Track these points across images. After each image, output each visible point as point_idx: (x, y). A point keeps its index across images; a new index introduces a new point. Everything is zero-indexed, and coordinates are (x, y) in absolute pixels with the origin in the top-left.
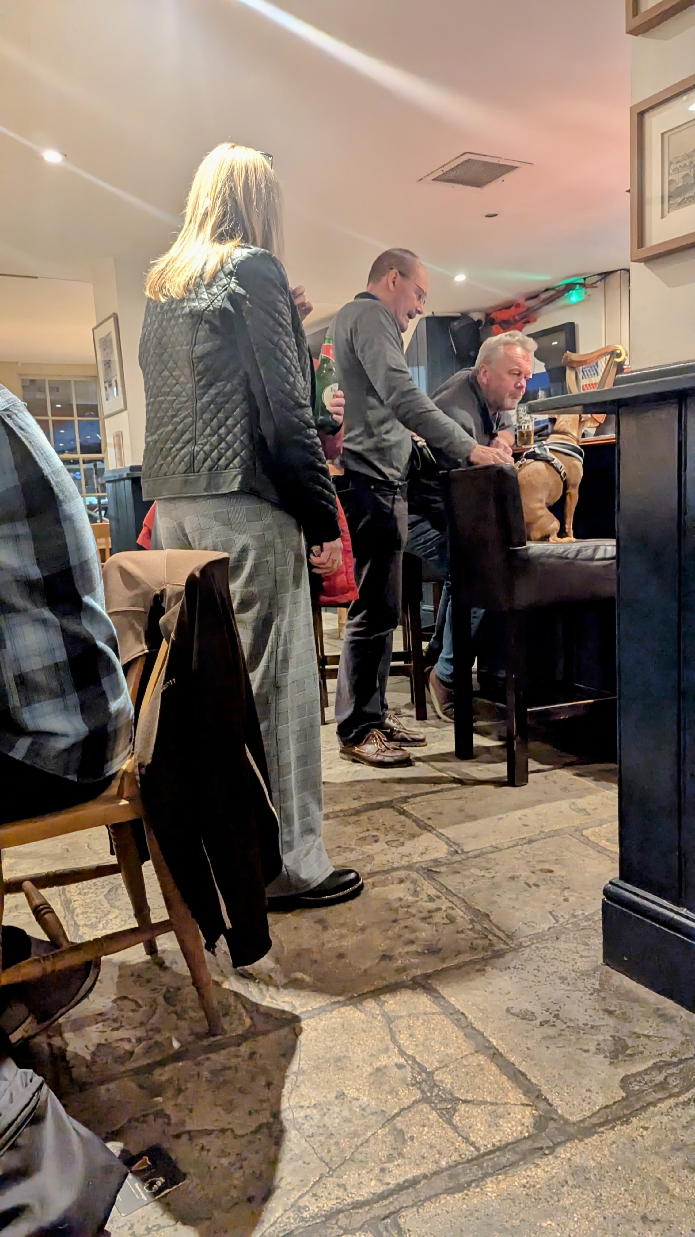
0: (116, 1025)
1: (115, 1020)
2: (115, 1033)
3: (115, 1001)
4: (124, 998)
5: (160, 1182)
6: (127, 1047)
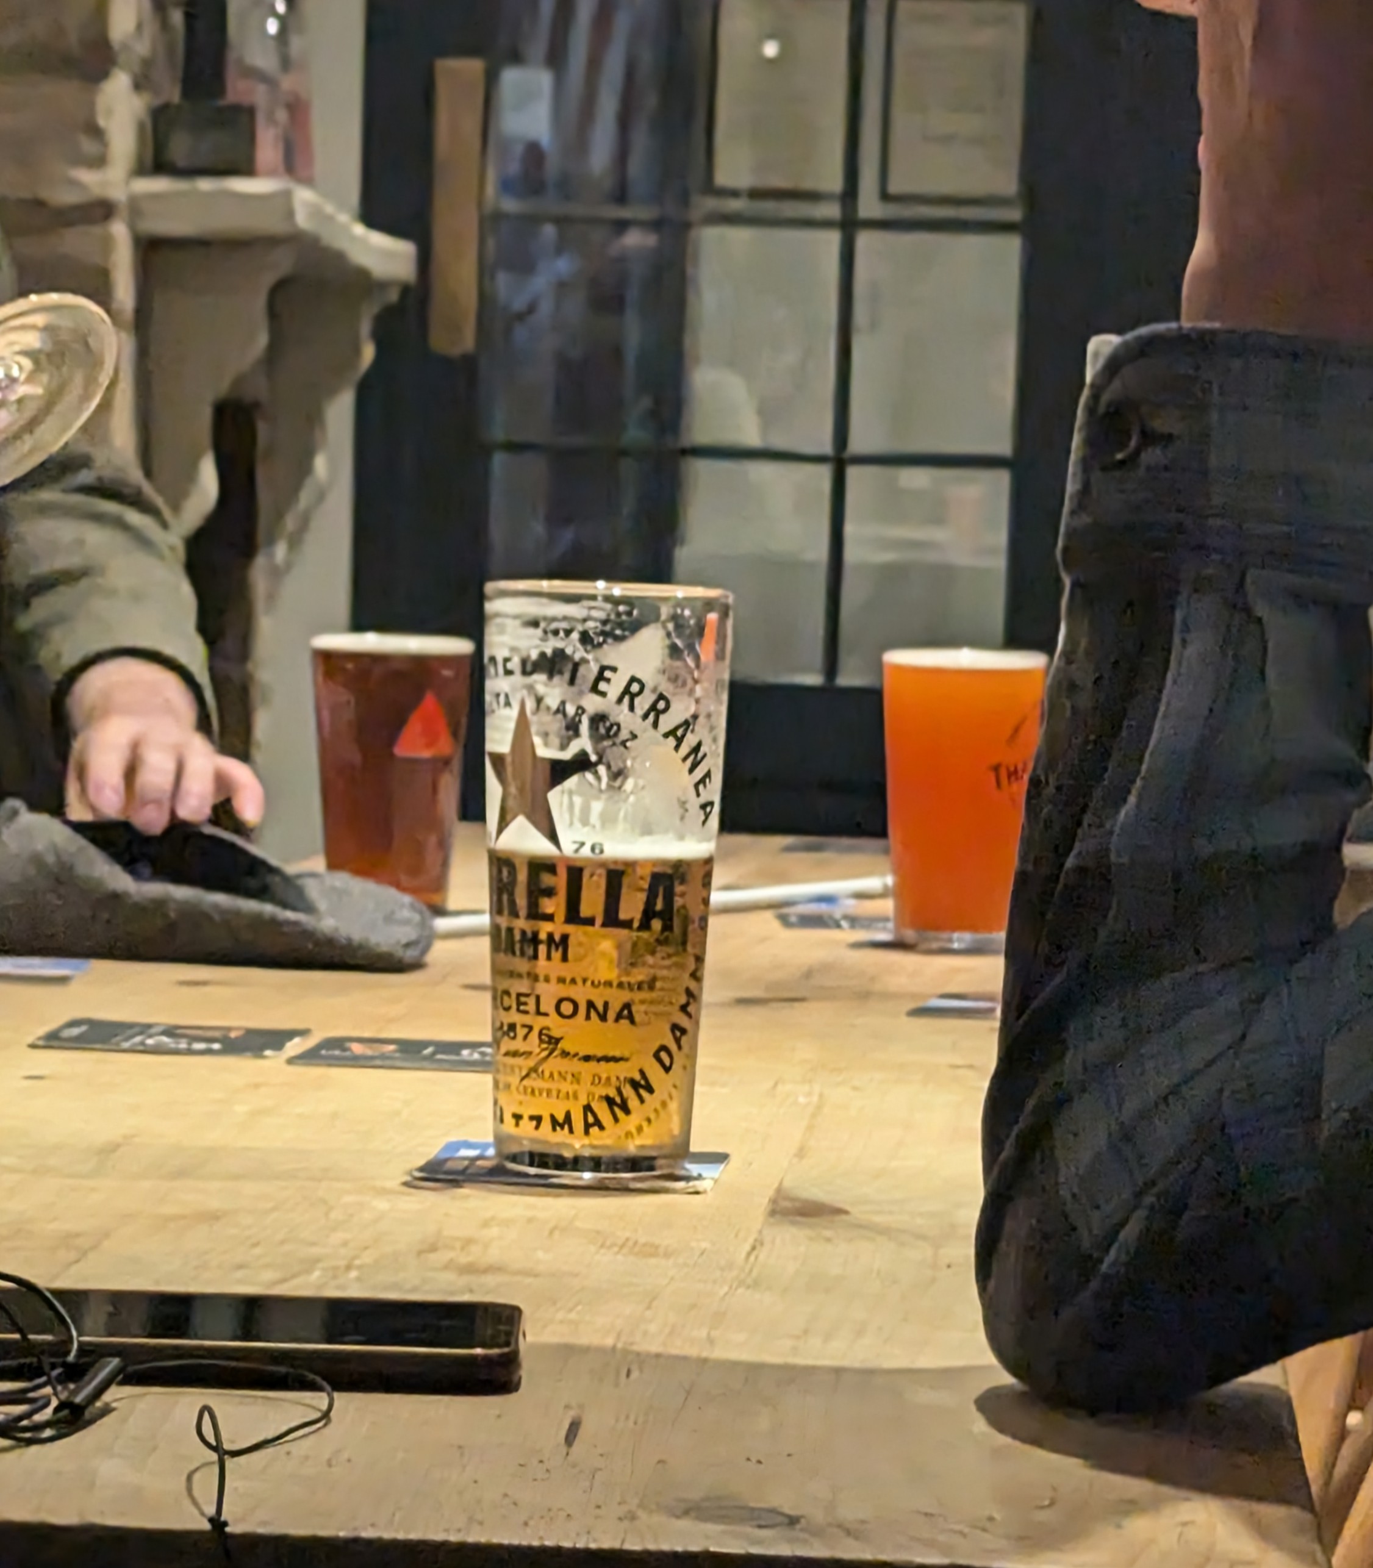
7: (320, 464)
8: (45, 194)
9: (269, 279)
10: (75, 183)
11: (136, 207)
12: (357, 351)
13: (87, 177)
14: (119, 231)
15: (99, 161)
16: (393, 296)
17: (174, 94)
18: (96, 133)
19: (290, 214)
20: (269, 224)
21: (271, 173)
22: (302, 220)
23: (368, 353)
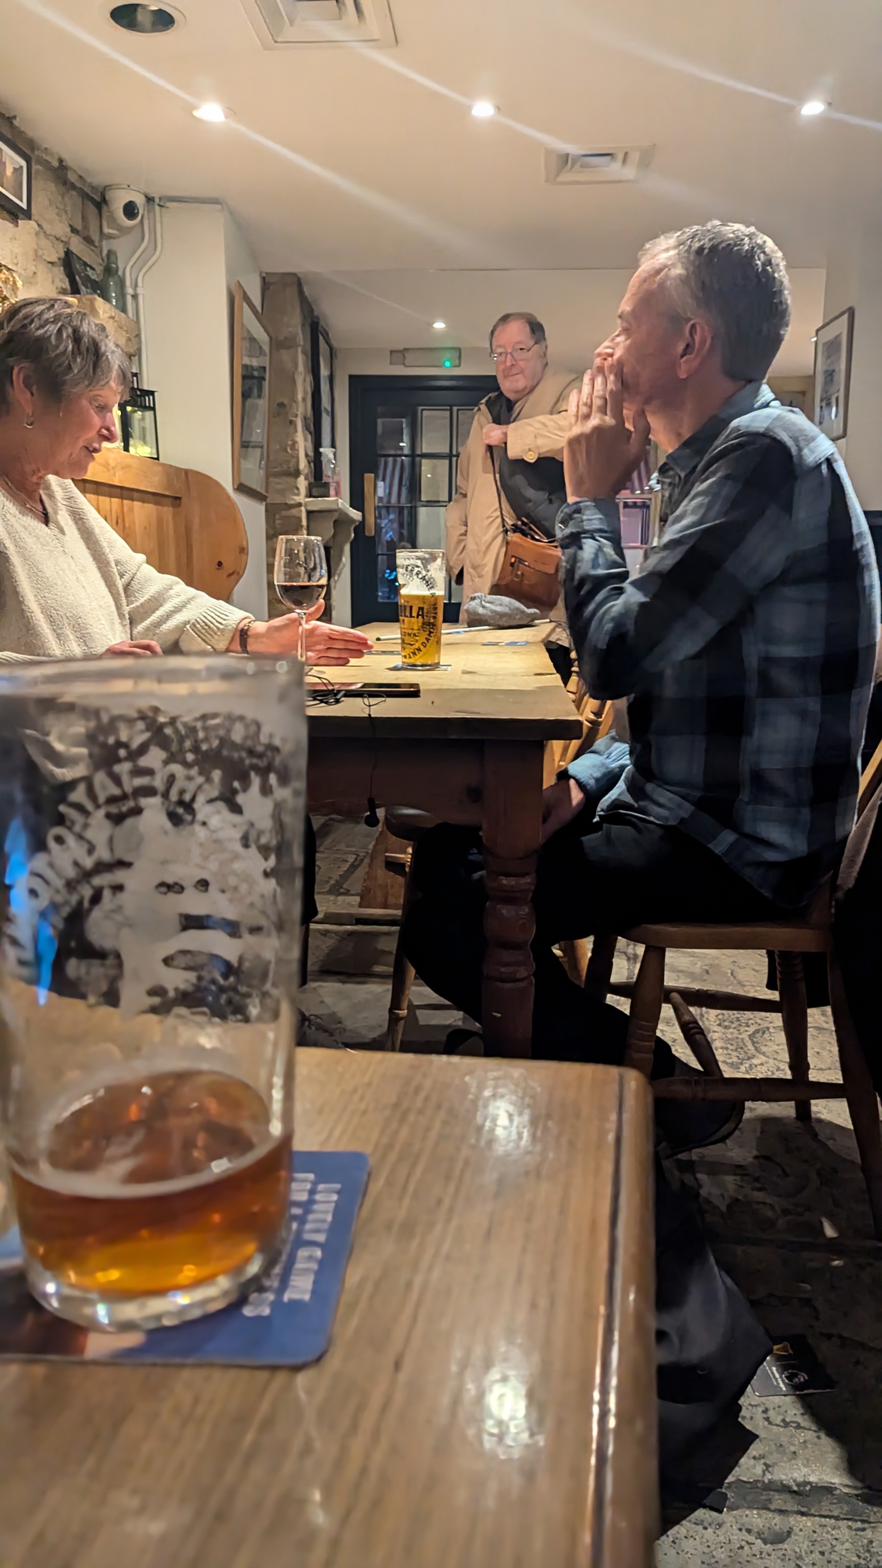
0: (758, 1185)
1: (757, 1180)
2: (756, 1193)
3: (756, 1157)
4: (767, 1158)
5: (802, 1377)
6: (770, 1214)
7: (344, 559)
8: (287, 502)
9: (334, 519)
10: (293, 499)
11: (306, 504)
12: (350, 535)
13: (296, 498)
14: (303, 509)
15: (298, 495)
16: (357, 523)
17: (312, 480)
18: (298, 489)
19: (338, 505)
20: (334, 507)
21: (333, 497)
22: (340, 506)
23: (353, 535)
